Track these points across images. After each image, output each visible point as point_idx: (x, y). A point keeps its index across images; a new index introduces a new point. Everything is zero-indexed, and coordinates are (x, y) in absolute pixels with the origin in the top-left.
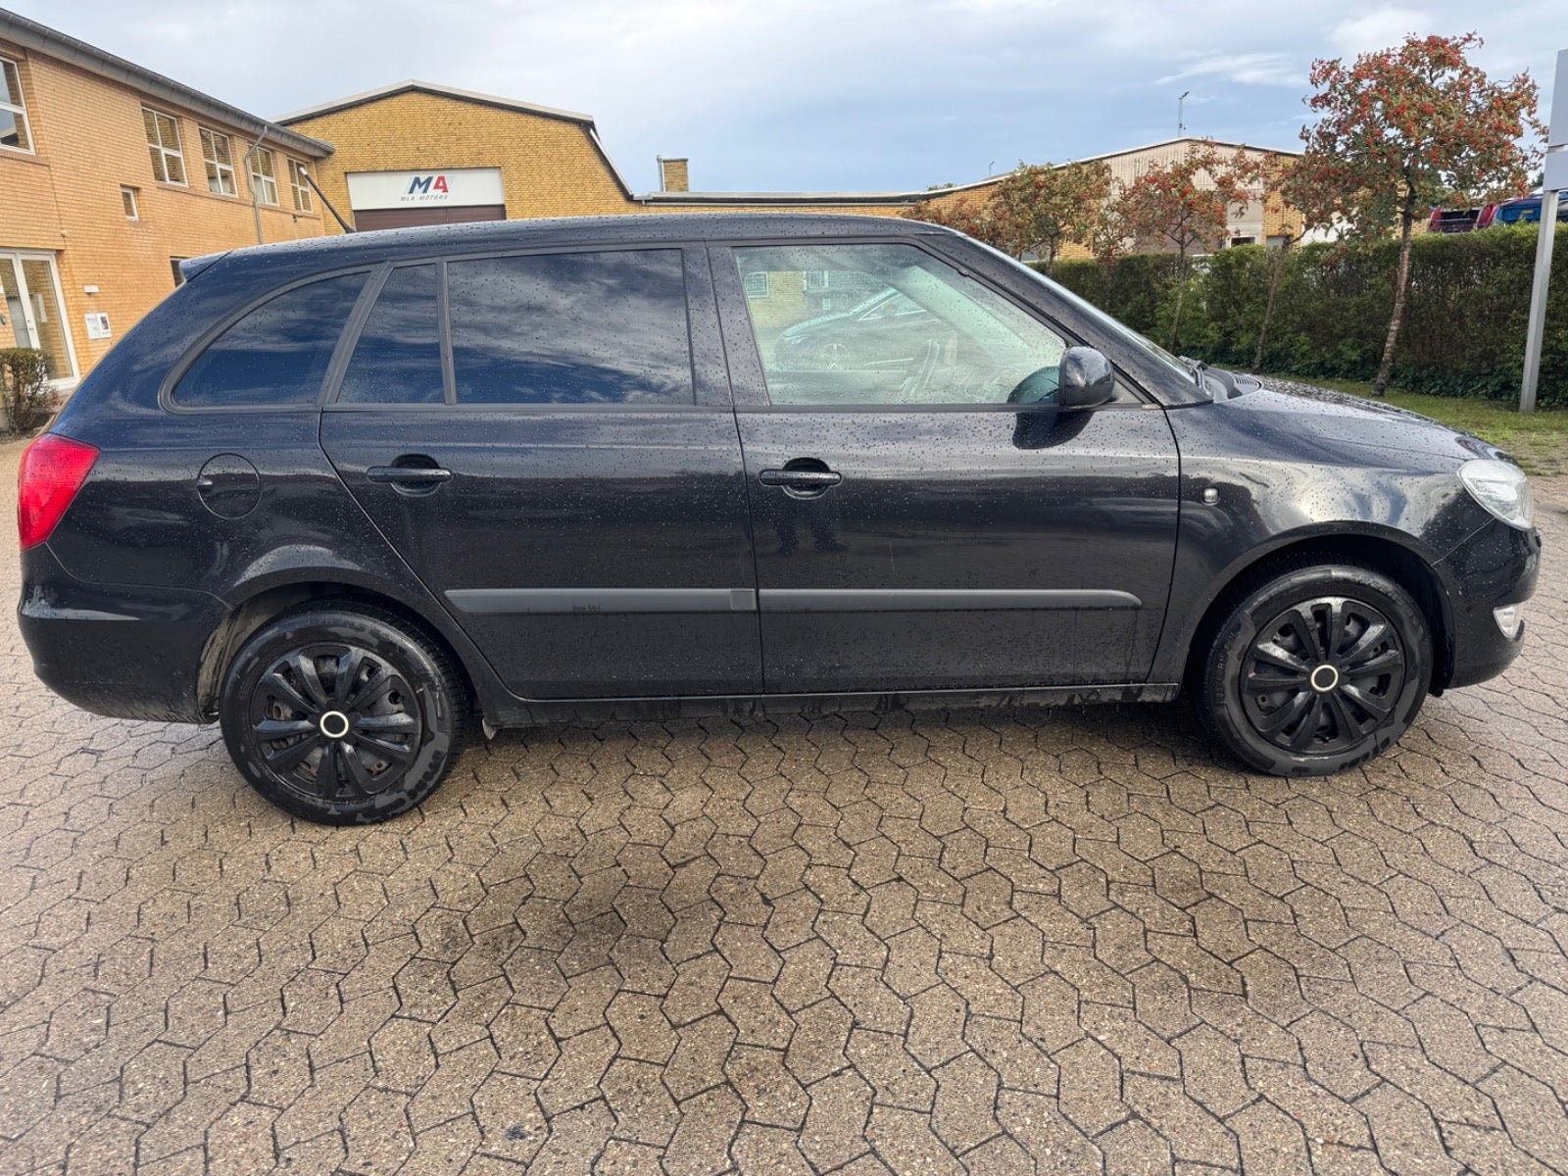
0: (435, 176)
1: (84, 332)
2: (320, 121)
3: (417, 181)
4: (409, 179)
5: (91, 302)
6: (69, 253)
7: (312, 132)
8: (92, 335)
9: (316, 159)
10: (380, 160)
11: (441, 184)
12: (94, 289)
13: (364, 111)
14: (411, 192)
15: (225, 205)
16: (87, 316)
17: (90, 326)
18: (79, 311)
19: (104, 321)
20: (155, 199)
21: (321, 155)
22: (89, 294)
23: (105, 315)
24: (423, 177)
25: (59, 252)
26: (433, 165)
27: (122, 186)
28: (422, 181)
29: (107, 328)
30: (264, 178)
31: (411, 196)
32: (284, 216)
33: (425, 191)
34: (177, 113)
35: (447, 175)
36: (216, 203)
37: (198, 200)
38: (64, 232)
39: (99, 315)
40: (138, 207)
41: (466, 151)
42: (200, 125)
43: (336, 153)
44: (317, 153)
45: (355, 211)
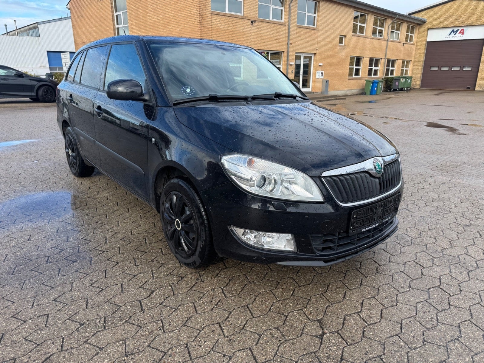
0: (460, 29)
1: (315, 76)
2: (425, 12)
3: (453, 31)
4: (450, 30)
5: (320, 68)
6: (317, 54)
7: (420, 16)
8: (317, 77)
9: (419, 25)
10: (441, 24)
11: (462, 32)
12: (321, 64)
13: (441, 7)
14: (450, 35)
15: (376, 40)
16: (317, 72)
17: (317, 74)
18: (316, 70)
19: (322, 73)
20: (351, 40)
21: (421, 23)
22: (320, 66)
23: (323, 72)
24: (456, 29)
25: (315, 54)
26: (461, 25)
27: (340, 35)
28: (455, 31)
29: (322, 75)
30: (395, 31)
31: (449, 36)
32: (399, 44)
33: (455, 34)
34: (367, 13)
35: (465, 28)
36: (373, 40)
37: (366, 39)
38: (317, 48)
39: (321, 72)
40: (345, 41)
41: (475, 19)
42: (375, 16)
43: (427, 22)
44: (419, 23)
45: (428, 42)
